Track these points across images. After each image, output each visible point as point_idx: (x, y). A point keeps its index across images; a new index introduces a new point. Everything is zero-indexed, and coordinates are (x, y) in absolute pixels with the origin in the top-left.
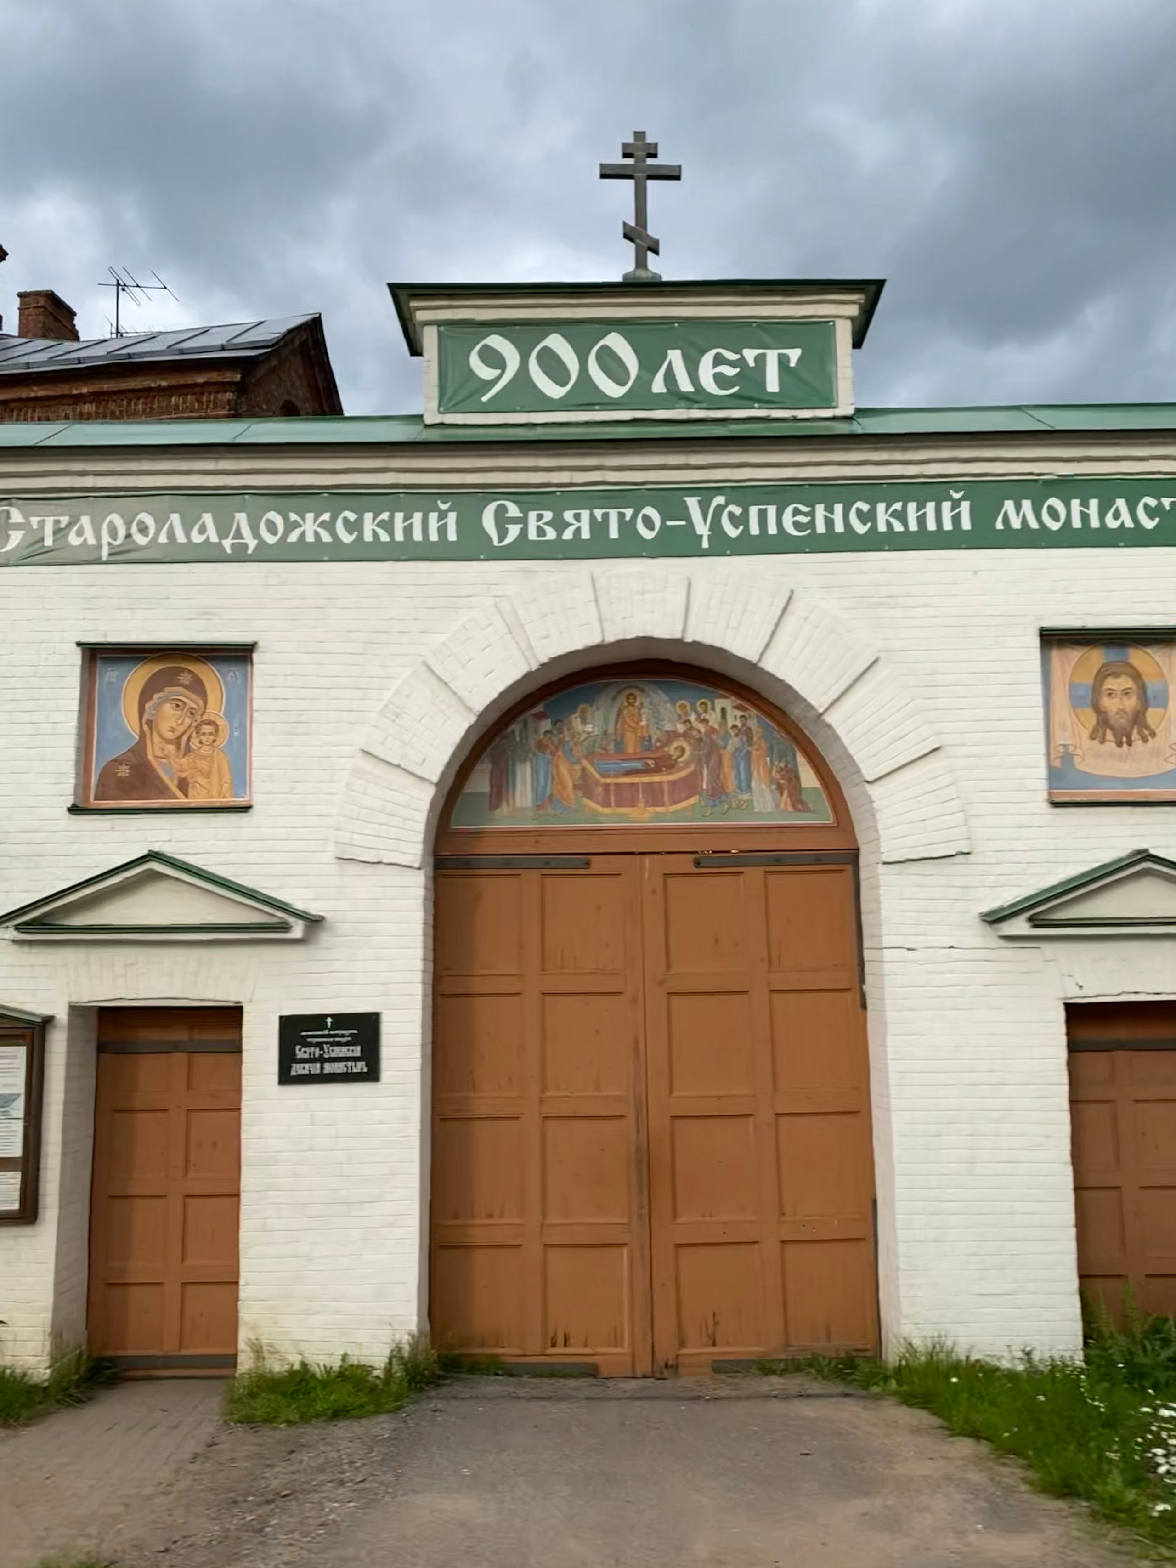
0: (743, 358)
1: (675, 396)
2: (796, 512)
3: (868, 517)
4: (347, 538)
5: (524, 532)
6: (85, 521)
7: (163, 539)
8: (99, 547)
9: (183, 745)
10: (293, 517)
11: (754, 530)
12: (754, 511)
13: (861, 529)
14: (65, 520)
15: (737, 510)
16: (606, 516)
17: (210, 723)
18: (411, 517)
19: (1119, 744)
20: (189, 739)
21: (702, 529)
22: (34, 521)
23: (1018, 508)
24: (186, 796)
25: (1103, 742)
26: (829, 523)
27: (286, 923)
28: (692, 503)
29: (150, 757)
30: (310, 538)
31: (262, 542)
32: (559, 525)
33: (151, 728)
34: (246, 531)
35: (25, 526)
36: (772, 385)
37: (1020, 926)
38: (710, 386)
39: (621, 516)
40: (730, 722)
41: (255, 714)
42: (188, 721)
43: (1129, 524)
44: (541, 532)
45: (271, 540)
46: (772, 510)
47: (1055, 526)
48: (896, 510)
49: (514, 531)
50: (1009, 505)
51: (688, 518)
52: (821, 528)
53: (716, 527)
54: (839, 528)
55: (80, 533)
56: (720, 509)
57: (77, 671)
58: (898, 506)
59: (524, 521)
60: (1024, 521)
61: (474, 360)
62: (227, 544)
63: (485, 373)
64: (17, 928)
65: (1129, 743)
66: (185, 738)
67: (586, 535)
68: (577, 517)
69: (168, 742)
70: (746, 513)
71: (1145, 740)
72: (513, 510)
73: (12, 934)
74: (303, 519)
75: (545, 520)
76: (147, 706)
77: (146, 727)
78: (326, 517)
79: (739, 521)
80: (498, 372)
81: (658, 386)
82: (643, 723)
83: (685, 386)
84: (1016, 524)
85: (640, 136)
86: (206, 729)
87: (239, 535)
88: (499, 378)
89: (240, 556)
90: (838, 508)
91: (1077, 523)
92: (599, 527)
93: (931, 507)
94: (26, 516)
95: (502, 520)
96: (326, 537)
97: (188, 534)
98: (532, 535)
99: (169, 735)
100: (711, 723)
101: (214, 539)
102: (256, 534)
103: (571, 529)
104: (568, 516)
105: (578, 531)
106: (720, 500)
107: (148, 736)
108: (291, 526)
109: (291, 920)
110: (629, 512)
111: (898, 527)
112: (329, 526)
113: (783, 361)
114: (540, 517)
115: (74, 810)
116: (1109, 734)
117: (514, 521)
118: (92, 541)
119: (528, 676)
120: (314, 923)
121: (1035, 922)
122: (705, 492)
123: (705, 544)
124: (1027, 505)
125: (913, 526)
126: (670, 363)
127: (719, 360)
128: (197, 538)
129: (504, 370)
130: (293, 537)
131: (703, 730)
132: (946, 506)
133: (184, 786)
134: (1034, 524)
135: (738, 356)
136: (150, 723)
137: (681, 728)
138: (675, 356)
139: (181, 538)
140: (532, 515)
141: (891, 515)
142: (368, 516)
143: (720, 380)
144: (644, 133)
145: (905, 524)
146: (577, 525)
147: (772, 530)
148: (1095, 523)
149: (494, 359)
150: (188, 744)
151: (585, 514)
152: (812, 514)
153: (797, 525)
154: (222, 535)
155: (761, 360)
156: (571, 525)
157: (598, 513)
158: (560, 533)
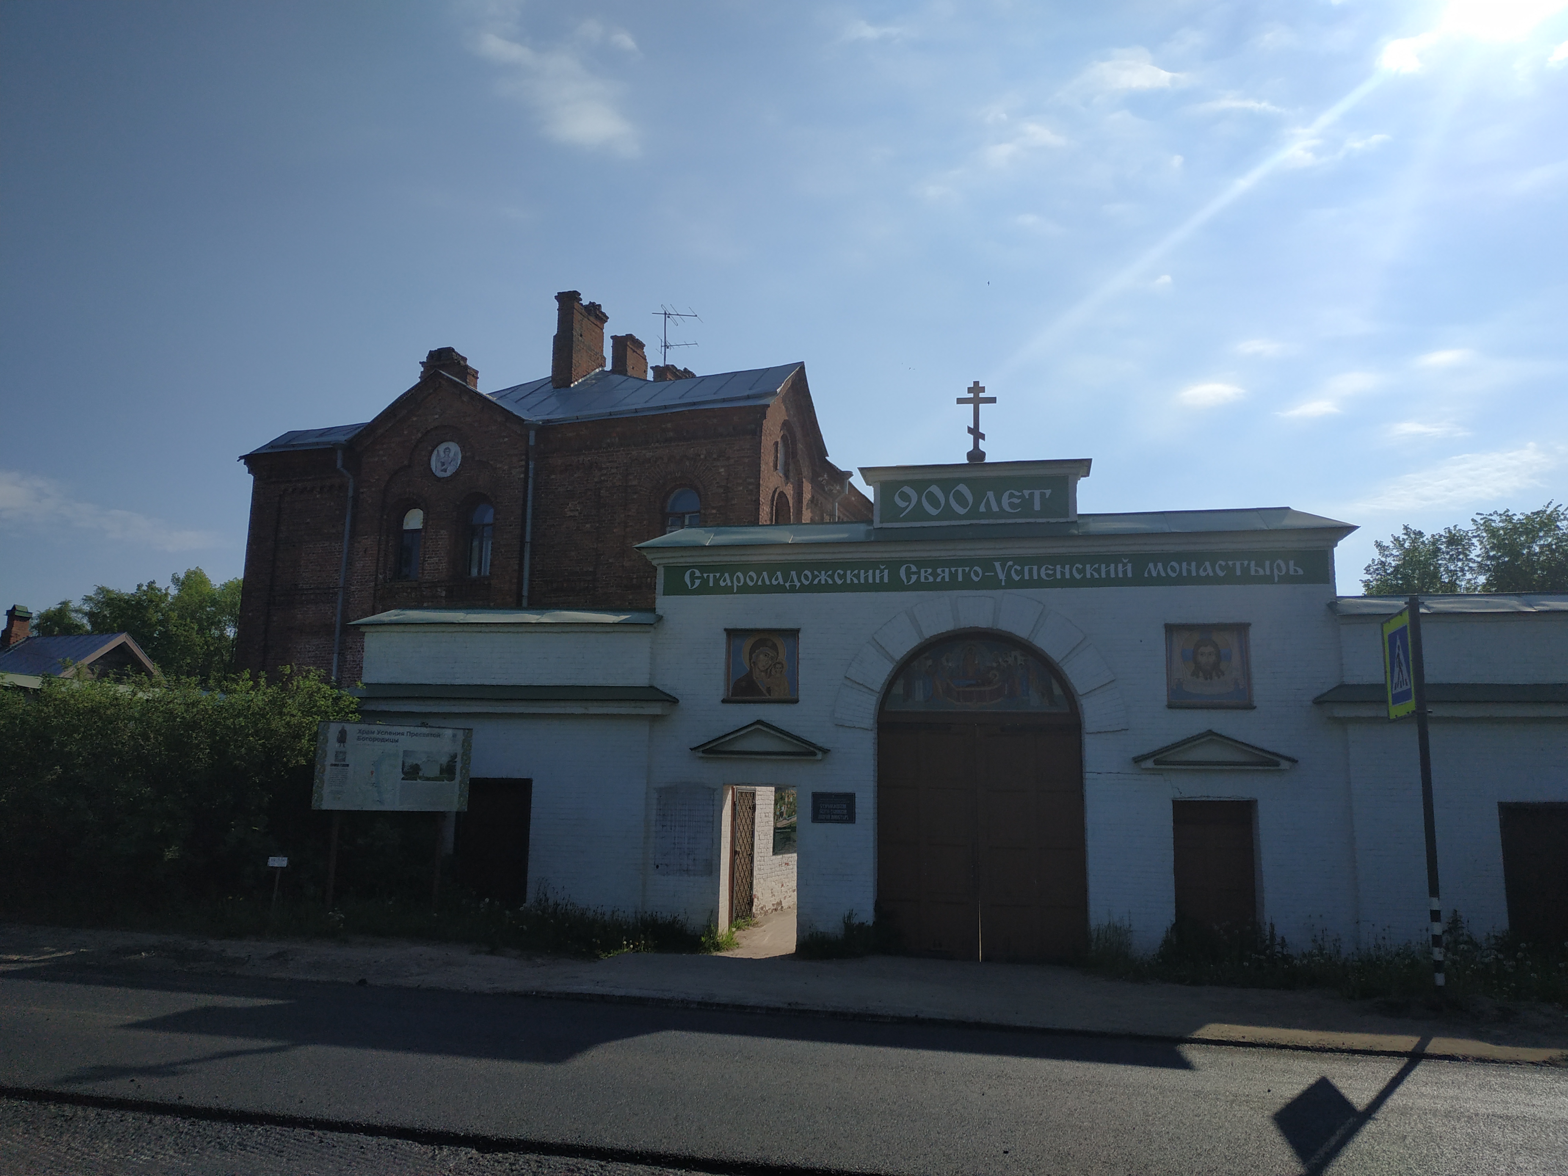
0: (1023, 494)
1: (989, 514)
2: (1047, 569)
3: (1082, 571)
4: (839, 582)
5: (919, 577)
6: (727, 575)
7: (760, 583)
8: (733, 586)
9: (769, 673)
10: (816, 573)
11: (1027, 577)
12: (1026, 569)
13: (1078, 576)
14: (718, 575)
15: (1019, 568)
16: (956, 571)
17: (779, 663)
18: (868, 572)
19: (1206, 679)
20: (771, 670)
21: (1002, 576)
22: (705, 575)
23: (1155, 566)
24: (770, 695)
25: (1198, 677)
26: (1063, 574)
27: (815, 752)
28: (997, 565)
29: (755, 678)
30: (823, 582)
31: (802, 584)
32: (935, 574)
33: (754, 665)
34: (795, 579)
35: (702, 578)
36: (1037, 507)
37: (1149, 764)
38: (1008, 509)
39: (964, 571)
40: (1019, 663)
41: (800, 661)
42: (770, 662)
43: (1211, 574)
44: (926, 578)
45: (806, 583)
46: (1035, 568)
47: (1173, 575)
48: (1095, 568)
49: (914, 578)
50: (1151, 565)
51: (996, 573)
52: (1059, 576)
53: (1008, 575)
54: (1068, 576)
55: (725, 580)
56: (1011, 567)
57: (725, 641)
58: (1096, 566)
59: (918, 573)
60: (1159, 573)
61: (897, 499)
62: (787, 585)
63: (902, 504)
64: (703, 752)
65: (1211, 678)
66: (769, 670)
67: (947, 579)
68: (943, 571)
69: (762, 671)
70: (1023, 569)
71: (1219, 677)
72: (914, 569)
73: (701, 754)
74: (820, 573)
75: (928, 573)
76: (753, 655)
77: (752, 665)
78: (830, 572)
79: (1020, 573)
80: (908, 503)
81: (982, 509)
82: (976, 662)
83: (995, 508)
84: (1154, 574)
85: (976, 383)
86: (778, 666)
87: (792, 581)
88: (908, 506)
89: (793, 590)
90: (1067, 567)
91: (1185, 574)
92: (954, 576)
93: (1112, 566)
94: (702, 574)
95: (909, 573)
96: (830, 582)
97: (770, 581)
98: (923, 580)
99: (762, 669)
100: (1009, 663)
101: (782, 583)
102: (800, 581)
103: (940, 577)
104: (939, 571)
105: (943, 578)
106: (1010, 563)
107: (754, 670)
108: (815, 577)
109: (817, 751)
110: (967, 569)
111: (1096, 575)
112: (832, 577)
113: (1043, 495)
114: (926, 572)
115: (724, 701)
116: (1201, 674)
117: (914, 573)
118: (730, 584)
119: (921, 644)
120: (825, 751)
121: (1157, 762)
122: (1003, 560)
123: (1003, 584)
124: (1160, 565)
125: (1103, 575)
126: (988, 498)
127: (1011, 496)
128: (774, 583)
129: (910, 502)
130: (816, 582)
131: (1005, 666)
132: (1120, 566)
133: (769, 690)
134: (1163, 574)
135: (1020, 494)
136: (754, 663)
137: (995, 665)
138: (990, 494)
139: (768, 583)
140: (923, 571)
141: (1093, 570)
142: (849, 572)
143: (1012, 505)
144: (978, 382)
145: (1100, 574)
146: (943, 575)
147: (1035, 577)
148: (1194, 574)
149: (905, 497)
150: (770, 673)
151: (947, 570)
152: (1055, 570)
153: (1047, 575)
154: (785, 581)
155: (1032, 495)
156: (940, 575)
157: (953, 569)
158: (935, 579)
